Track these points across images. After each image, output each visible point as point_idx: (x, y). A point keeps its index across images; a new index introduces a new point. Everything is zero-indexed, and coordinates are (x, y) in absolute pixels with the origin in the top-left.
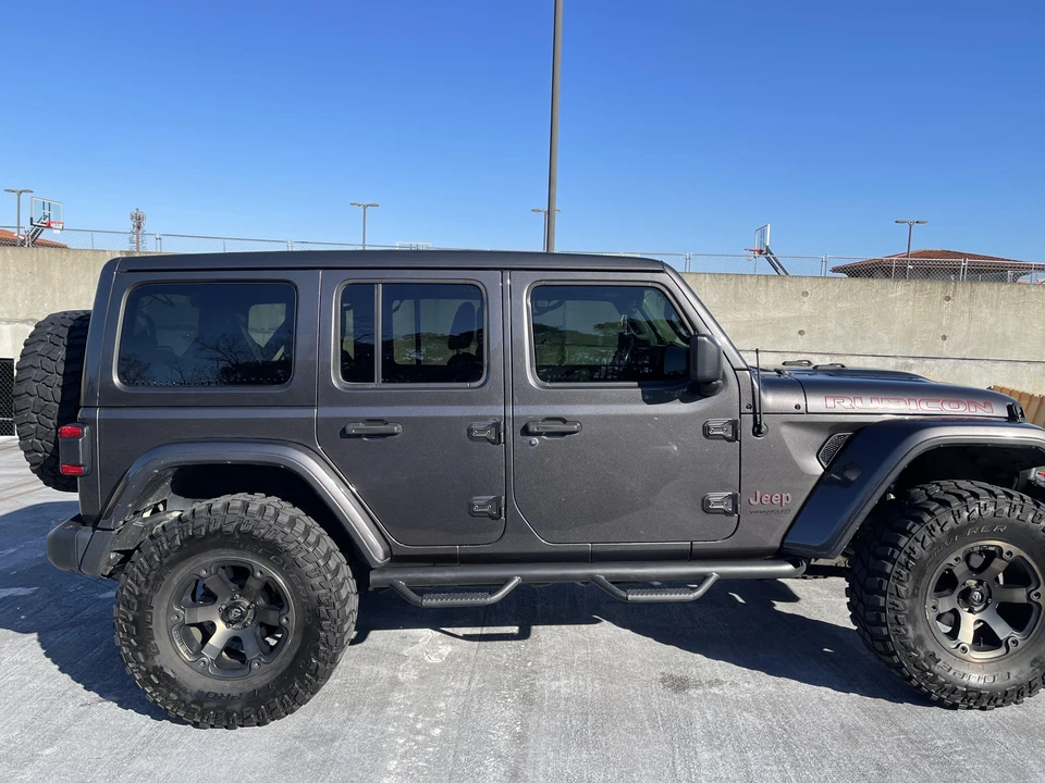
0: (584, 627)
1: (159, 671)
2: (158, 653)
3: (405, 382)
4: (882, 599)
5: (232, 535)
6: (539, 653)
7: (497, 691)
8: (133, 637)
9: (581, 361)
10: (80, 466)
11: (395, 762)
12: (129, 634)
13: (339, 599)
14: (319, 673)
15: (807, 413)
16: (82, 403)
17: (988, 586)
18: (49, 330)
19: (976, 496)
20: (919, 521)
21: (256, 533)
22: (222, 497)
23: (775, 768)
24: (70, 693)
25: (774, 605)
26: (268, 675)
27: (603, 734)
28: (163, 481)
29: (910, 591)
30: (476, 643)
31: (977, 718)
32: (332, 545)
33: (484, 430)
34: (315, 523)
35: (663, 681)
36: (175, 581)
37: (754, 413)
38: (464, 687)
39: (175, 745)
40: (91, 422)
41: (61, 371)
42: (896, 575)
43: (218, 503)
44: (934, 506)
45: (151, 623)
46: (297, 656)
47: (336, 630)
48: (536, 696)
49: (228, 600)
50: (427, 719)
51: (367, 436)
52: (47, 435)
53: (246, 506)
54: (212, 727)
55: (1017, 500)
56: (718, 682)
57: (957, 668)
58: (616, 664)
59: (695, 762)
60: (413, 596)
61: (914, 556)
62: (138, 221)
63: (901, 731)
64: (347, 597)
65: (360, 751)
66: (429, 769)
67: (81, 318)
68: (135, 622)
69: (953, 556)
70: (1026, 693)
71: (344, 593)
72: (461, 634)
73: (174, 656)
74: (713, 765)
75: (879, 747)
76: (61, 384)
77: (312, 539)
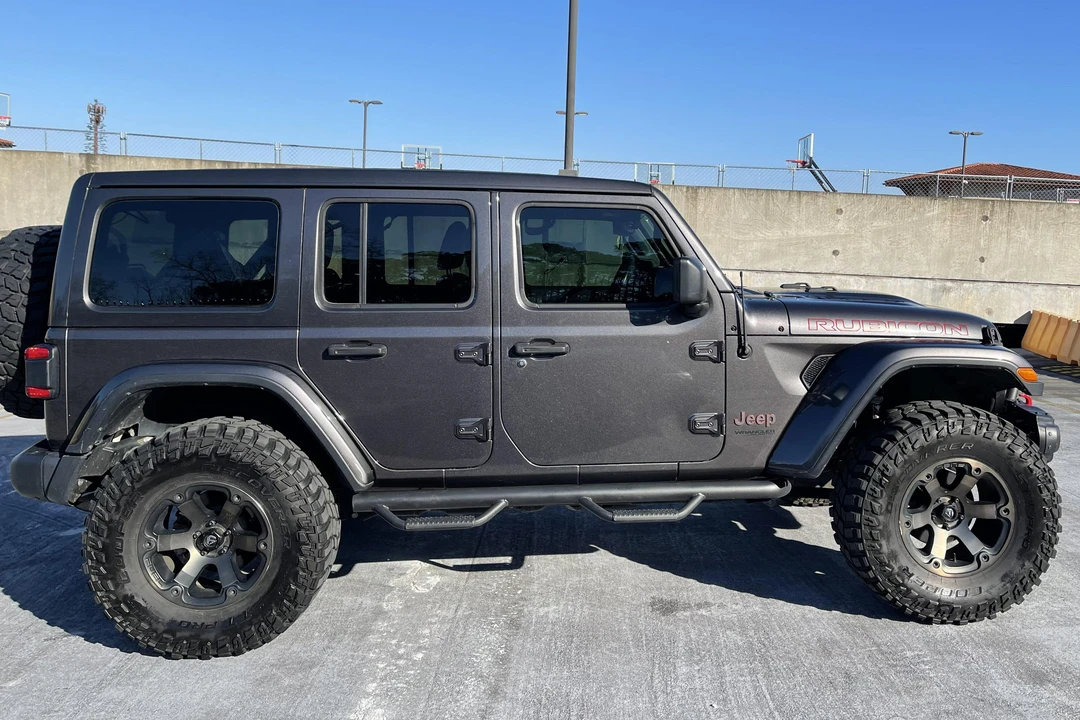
0: (580, 556)
1: (129, 600)
2: (128, 581)
3: (400, 303)
4: (858, 516)
5: (208, 459)
6: (530, 582)
7: (484, 617)
8: (103, 564)
9: (601, 282)
10: (47, 388)
11: (375, 685)
12: (99, 562)
13: (320, 522)
14: (298, 599)
15: (791, 335)
16: (50, 324)
17: (960, 502)
18: (13, 246)
19: (944, 414)
20: (893, 439)
21: (234, 455)
22: (198, 421)
23: (748, 678)
24: (32, 628)
25: (775, 532)
26: (244, 603)
27: (586, 654)
28: (136, 404)
29: (884, 507)
30: (467, 573)
31: (950, 632)
32: (314, 469)
33: (472, 352)
34: (296, 447)
35: (653, 604)
36: (147, 507)
37: (739, 335)
38: (450, 615)
39: (146, 675)
40: (59, 343)
41: (27, 290)
42: (871, 492)
43: (194, 426)
44: (906, 425)
45: (121, 551)
46: (275, 582)
47: (316, 555)
48: (523, 620)
49: (203, 526)
50: (410, 645)
51: (350, 357)
52: (10, 356)
53: (223, 428)
54: (185, 657)
55: (983, 419)
56: (707, 604)
57: (929, 582)
58: (607, 590)
59: (673, 675)
60: (396, 519)
61: (887, 473)
62: (97, 114)
63: (875, 643)
64: (329, 522)
65: (338, 676)
66: (408, 690)
67: (47, 235)
68: (105, 549)
69: (925, 473)
70: (998, 607)
71: (325, 518)
72: (451, 565)
73: (144, 584)
74: (690, 678)
75: (851, 658)
76: (26, 304)
77: (292, 462)
